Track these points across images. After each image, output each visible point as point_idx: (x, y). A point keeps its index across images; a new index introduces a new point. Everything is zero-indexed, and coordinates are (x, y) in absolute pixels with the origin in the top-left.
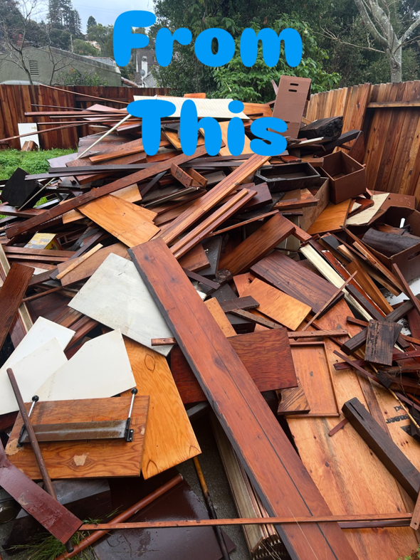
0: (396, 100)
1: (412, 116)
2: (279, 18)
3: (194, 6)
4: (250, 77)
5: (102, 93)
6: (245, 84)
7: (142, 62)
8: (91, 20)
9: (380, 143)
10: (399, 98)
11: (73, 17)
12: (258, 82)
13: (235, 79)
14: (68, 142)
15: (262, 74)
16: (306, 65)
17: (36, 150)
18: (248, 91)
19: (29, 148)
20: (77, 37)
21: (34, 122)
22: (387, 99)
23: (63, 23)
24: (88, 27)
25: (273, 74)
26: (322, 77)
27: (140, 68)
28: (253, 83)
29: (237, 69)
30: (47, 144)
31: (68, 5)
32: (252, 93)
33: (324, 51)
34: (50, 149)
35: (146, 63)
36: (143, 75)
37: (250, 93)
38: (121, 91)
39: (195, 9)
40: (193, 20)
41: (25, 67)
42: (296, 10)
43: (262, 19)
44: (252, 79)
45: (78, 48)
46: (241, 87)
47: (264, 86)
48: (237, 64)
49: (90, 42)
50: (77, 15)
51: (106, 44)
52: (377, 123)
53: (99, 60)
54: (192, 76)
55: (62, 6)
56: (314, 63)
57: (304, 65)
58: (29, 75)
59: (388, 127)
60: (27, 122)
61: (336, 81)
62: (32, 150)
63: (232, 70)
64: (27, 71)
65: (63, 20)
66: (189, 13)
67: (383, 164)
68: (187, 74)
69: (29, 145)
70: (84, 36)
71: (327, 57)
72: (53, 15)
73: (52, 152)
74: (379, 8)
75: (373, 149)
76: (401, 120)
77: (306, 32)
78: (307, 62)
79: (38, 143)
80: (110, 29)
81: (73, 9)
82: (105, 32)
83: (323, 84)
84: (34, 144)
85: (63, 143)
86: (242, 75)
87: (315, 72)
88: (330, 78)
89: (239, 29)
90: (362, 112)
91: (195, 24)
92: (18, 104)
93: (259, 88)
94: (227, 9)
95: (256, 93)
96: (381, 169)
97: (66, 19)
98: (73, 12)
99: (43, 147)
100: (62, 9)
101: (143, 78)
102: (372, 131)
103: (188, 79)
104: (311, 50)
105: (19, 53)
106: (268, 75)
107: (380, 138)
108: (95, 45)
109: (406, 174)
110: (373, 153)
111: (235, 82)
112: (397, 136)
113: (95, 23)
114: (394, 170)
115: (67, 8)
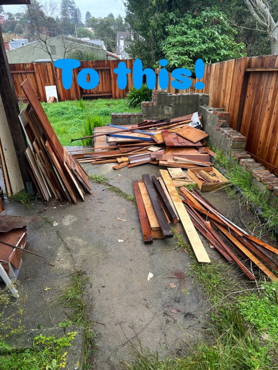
0: (261, 67)
1: (269, 76)
2: (204, 10)
3: (149, 8)
4: (185, 50)
5: (94, 65)
6: (182, 54)
7: (121, 41)
8: (88, 14)
9: (253, 92)
10: (262, 66)
11: (76, 13)
12: (190, 52)
13: (176, 51)
14: (75, 96)
15: (193, 47)
16: (222, 39)
17: (56, 102)
18: (184, 59)
19: (51, 101)
20: (79, 26)
21: (54, 85)
22: (256, 67)
23: (71, 17)
24: (86, 18)
25: (200, 47)
26: (233, 46)
27: (119, 44)
28: (187, 53)
29: (177, 45)
30: (62, 98)
31: (73, 5)
32: (186, 59)
33: (234, 29)
34: (64, 101)
35: (123, 41)
36: (121, 49)
37: (185, 60)
38: (106, 63)
39: (150, 9)
40: (149, 16)
41: (48, 51)
42: (216, 4)
43: (193, 11)
44: (187, 51)
45: (80, 33)
46: (180, 56)
47: (194, 55)
48: (177, 42)
49: (87, 28)
50: (79, 11)
51: (98, 29)
52: (251, 80)
53: (93, 42)
54: (150, 50)
55: (69, 6)
56: (227, 38)
57: (221, 39)
58: (51, 56)
59: (257, 82)
60: (50, 85)
61: (242, 48)
62: (54, 102)
63: (174, 46)
64: (49, 53)
65: (70, 15)
66: (146, 12)
67: (255, 104)
68: (146, 49)
69: (52, 99)
70: (83, 25)
71: (237, 33)
72: (64, 13)
73: (65, 102)
74: (263, 4)
75: (250, 96)
76: (263, 78)
77: (221, 18)
78: (223, 37)
79: (57, 98)
80: (100, 20)
81: (76, 8)
82: (97, 21)
83: (234, 50)
84: (55, 99)
85: (72, 97)
86: (180, 49)
87: (229, 43)
88: (238, 46)
89: (178, 19)
90: (243, 74)
91: (150, 18)
92: (45, 74)
93: (191, 56)
94: (171, 6)
95: (189, 59)
96: (254, 107)
97: (72, 15)
98: (76, 9)
99: (60, 100)
100: (69, 8)
101: (121, 51)
102: (249, 84)
103: (147, 53)
104: (226, 29)
105: (44, 43)
106: (197, 48)
107: (253, 88)
108: (90, 30)
109: (267, 109)
110: (250, 97)
111: (175, 53)
112: (262, 87)
113: (90, 16)
114: (261, 107)
115: (72, 7)
